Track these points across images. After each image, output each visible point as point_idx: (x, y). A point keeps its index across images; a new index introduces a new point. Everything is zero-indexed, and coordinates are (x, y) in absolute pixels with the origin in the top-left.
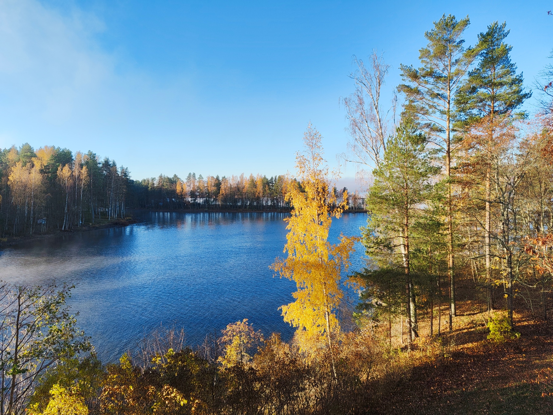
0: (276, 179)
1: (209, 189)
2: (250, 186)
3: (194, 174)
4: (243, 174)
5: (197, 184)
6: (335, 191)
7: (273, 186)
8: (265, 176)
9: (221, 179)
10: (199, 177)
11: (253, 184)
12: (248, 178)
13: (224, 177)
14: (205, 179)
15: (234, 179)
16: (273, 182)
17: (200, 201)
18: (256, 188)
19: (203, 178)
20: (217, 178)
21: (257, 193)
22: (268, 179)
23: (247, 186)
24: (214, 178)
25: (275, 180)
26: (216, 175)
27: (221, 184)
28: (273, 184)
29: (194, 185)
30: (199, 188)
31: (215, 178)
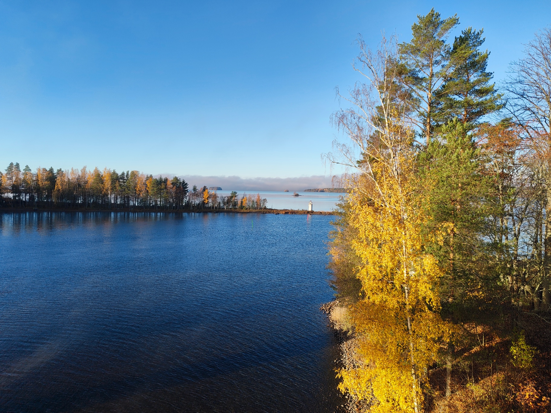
0: (128, 174)
1: (40, 183)
2: (95, 181)
3: (18, 165)
4: (85, 168)
5: (21, 177)
6: (195, 189)
7: (124, 182)
8: (114, 171)
9: (55, 171)
10: (25, 168)
11: (99, 178)
12: (92, 171)
13: (60, 170)
14: (34, 171)
15: (75, 172)
16: (124, 177)
17: (25, 197)
18: (102, 183)
19: (30, 170)
20: (51, 170)
21: (105, 190)
22: (118, 175)
23: (91, 181)
24: (46, 170)
25: (126, 176)
26: (50, 167)
27: (56, 178)
28: (124, 180)
29: (17, 178)
30: (24, 181)
31: (48, 170)
